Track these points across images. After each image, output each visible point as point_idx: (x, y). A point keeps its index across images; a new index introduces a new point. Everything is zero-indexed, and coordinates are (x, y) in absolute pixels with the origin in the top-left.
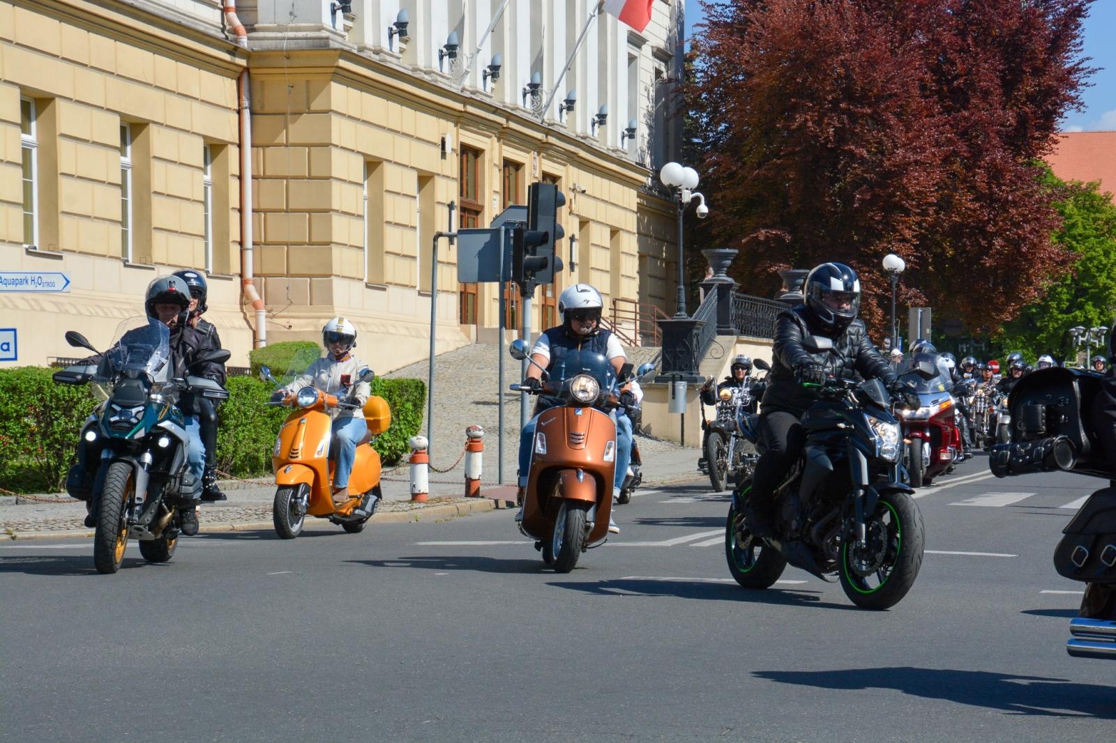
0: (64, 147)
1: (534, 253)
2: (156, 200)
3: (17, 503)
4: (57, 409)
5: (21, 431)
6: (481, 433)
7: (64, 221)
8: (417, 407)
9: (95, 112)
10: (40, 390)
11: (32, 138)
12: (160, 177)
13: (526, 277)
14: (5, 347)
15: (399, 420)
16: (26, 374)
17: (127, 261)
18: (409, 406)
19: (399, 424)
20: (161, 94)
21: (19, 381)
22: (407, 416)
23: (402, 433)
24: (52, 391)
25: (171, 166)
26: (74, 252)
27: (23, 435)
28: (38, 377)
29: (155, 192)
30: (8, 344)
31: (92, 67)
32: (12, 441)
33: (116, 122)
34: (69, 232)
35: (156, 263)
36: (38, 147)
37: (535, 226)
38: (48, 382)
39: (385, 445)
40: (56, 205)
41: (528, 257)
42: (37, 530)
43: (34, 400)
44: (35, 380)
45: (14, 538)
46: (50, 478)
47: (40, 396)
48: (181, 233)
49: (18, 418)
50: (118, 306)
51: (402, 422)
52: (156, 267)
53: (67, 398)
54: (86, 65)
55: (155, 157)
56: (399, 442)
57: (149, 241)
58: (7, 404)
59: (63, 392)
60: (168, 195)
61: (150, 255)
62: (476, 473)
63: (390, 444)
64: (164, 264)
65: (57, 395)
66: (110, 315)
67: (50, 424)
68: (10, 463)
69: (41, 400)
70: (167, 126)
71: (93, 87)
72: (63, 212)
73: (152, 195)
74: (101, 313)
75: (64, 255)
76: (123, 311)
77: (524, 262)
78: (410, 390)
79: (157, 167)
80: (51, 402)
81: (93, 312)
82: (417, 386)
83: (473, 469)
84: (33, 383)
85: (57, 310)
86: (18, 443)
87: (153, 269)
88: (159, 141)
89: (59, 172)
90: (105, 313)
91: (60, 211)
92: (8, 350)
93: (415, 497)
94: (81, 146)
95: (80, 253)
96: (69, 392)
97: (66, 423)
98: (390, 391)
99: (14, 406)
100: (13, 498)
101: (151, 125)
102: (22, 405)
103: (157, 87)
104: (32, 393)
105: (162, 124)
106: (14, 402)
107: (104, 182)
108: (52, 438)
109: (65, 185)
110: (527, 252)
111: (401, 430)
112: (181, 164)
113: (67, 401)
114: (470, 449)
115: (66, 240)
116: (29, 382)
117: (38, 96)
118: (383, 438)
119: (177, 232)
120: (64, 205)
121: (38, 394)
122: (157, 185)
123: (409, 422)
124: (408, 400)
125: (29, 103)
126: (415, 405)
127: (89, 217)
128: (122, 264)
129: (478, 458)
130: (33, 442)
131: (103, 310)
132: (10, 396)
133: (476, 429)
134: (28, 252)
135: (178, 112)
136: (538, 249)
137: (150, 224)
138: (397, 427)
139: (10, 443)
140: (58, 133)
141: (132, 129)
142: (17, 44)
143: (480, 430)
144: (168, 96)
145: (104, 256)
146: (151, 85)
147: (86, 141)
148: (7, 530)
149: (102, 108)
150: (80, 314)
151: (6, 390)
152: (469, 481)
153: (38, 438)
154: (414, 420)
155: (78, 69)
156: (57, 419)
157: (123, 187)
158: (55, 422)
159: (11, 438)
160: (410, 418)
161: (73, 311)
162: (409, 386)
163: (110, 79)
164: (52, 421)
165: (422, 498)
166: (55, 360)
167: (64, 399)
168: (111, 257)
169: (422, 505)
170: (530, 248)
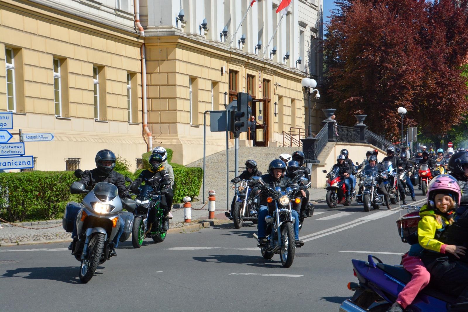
0: (71, 78)
1: (239, 120)
2: (108, 96)
3: (31, 225)
4: (47, 187)
5: (33, 196)
6: (214, 194)
7: (71, 106)
8: (199, 178)
9: (83, 63)
10: (40, 180)
11: (59, 74)
12: (110, 87)
13: (236, 130)
14: (29, 163)
15: (192, 184)
16: (35, 174)
17: (97, 120)
18: (196, 178)
19: (192, 186)
20: (109, 55)
21: (31, 177)
22: (195, 182)
23: (193, 189)
24: (45, 181)
25: (114, 82)
26: (75, 117)
27: (33, 198)
28: (39, 176)
29: (108, 93)
30: (30, 162)
31: (82, 46)
32: (30, 201)
33: (91, 67)
34: (73, 110)
35: (108, 120)
36: (61, 77)
37: (239, 110)
38: (43, 178)
39: (186, 194)
40: (68, 99)
41: (236, 122)
42: (28, 240)
43: (38, 184)
44: (38, 177)
45: (18, 244)
46: (46, 214)
47: (40, 183)
48: (118, 108)
49: (32, 192)
50: (93, 137)
51: (193, 185)
52: (108, 121)
53: (51, 183)
54: (79, 45)
55: (107, 79)
56: (192, 193)
57: (106, 112)
58: (27, 186)
59: (49, 181)
60: (113, 94)
61: (106, 118)
62: (213, 209)
63: (188, 194)
64: (111, 120)
65: (47, 182)
66: (90, 141)
67: (44, 194)
68: (29, 209)
69: (40, 184)
70: (112, 67)
71: (82, 53)
72: (71, 102)
73: (107, 94)
74: (86, 140)
75: (71, 118)
76: (95, 139)
77: (235, 124)
78: (196, 172)
79: (108, 84)
80: (44, 185)
81: (82, 139)
82: (199, 171)
83: (211, 207)
84: (37, 178)
85: (68, 140)
86: (32, 202)
87: (107, 122)
88: (109, 73)
89: (69, 87)
90: (88, 140)
91: (69, 102)
92: (30, 164)
93: (186, 221)
94: (77, 76)
95: (78, 117)
96: (51, 181)
97: (51, 193)
98: (187, 173)
99: (30, 187)
100: (30, 223)
101: (106, 67)
102: (33, 187)
103: (108, 52)
104: (37, 182)
105: (110, 67)
106: (29, 186)
107: (87, 90)
108: (45, 199)
109: (71, 92)
110: (236, 120)
111: (192, 188)
112: (118, 81)
113: (51, 185)
114: (210, 200)
115: (72, 112)
116: (35, 178)
117: (60, 58)
118: (185, 191)
119: (117, 108)
120: (71, 99)
121: (39, 182)
122: (108, 90)
123: (196, 185)
124: (195, 176)
125: (57, 61)
126: (198, 178)
127: (81, 103)
128: (95, 121)
129: (213, 203)
130: (38, 200)
131: (87, 139)
132: (28, 183)
133: (212, 192)
134: (57, 118)
135: (116, 61)
136: (241, 118)
137: (106, 104)
138: (191, 187)
139: (29, 201)
140: (68, 72)
141: (98, 69)
142: (52, 38)
143: (214, 192)
144: (113, 56)
145: (88, 118)
146: (105, 52)
147: (80, 74)
148: (16, 241)
149: (86, 61)
150: (77, 141)
151: (27, 181)
152: (210, 213)
153: (40, 199)
154: (198, 184)
155: (76, 47)
156: (47, 191)
157: (95, 91)
158: (46, 193)
159: (29, 199)
160: (196, 183)
161: (74, 140)
162: (195, 170)
163: (89, 50)
164: (45, 192)
165: (189, 221)
166: (67, 159)
167: (49, 184)
168: (90, 118)
169: (188, 224)
170: (237, 118)
